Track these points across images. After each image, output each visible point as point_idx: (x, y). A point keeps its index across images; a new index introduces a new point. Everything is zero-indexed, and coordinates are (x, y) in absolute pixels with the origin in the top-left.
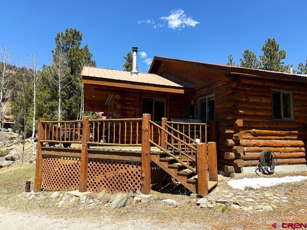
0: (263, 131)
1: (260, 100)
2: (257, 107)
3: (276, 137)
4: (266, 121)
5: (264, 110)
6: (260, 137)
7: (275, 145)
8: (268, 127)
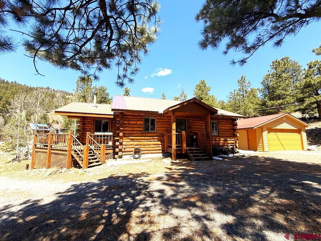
0: (136, 137)
1: (136, 122)
2: (134, 126)
3: (144, 140)
4: (139, 132)
5: (139, 127)
6: (135, 141)
7: (144, 144)
8: (140, 135)
